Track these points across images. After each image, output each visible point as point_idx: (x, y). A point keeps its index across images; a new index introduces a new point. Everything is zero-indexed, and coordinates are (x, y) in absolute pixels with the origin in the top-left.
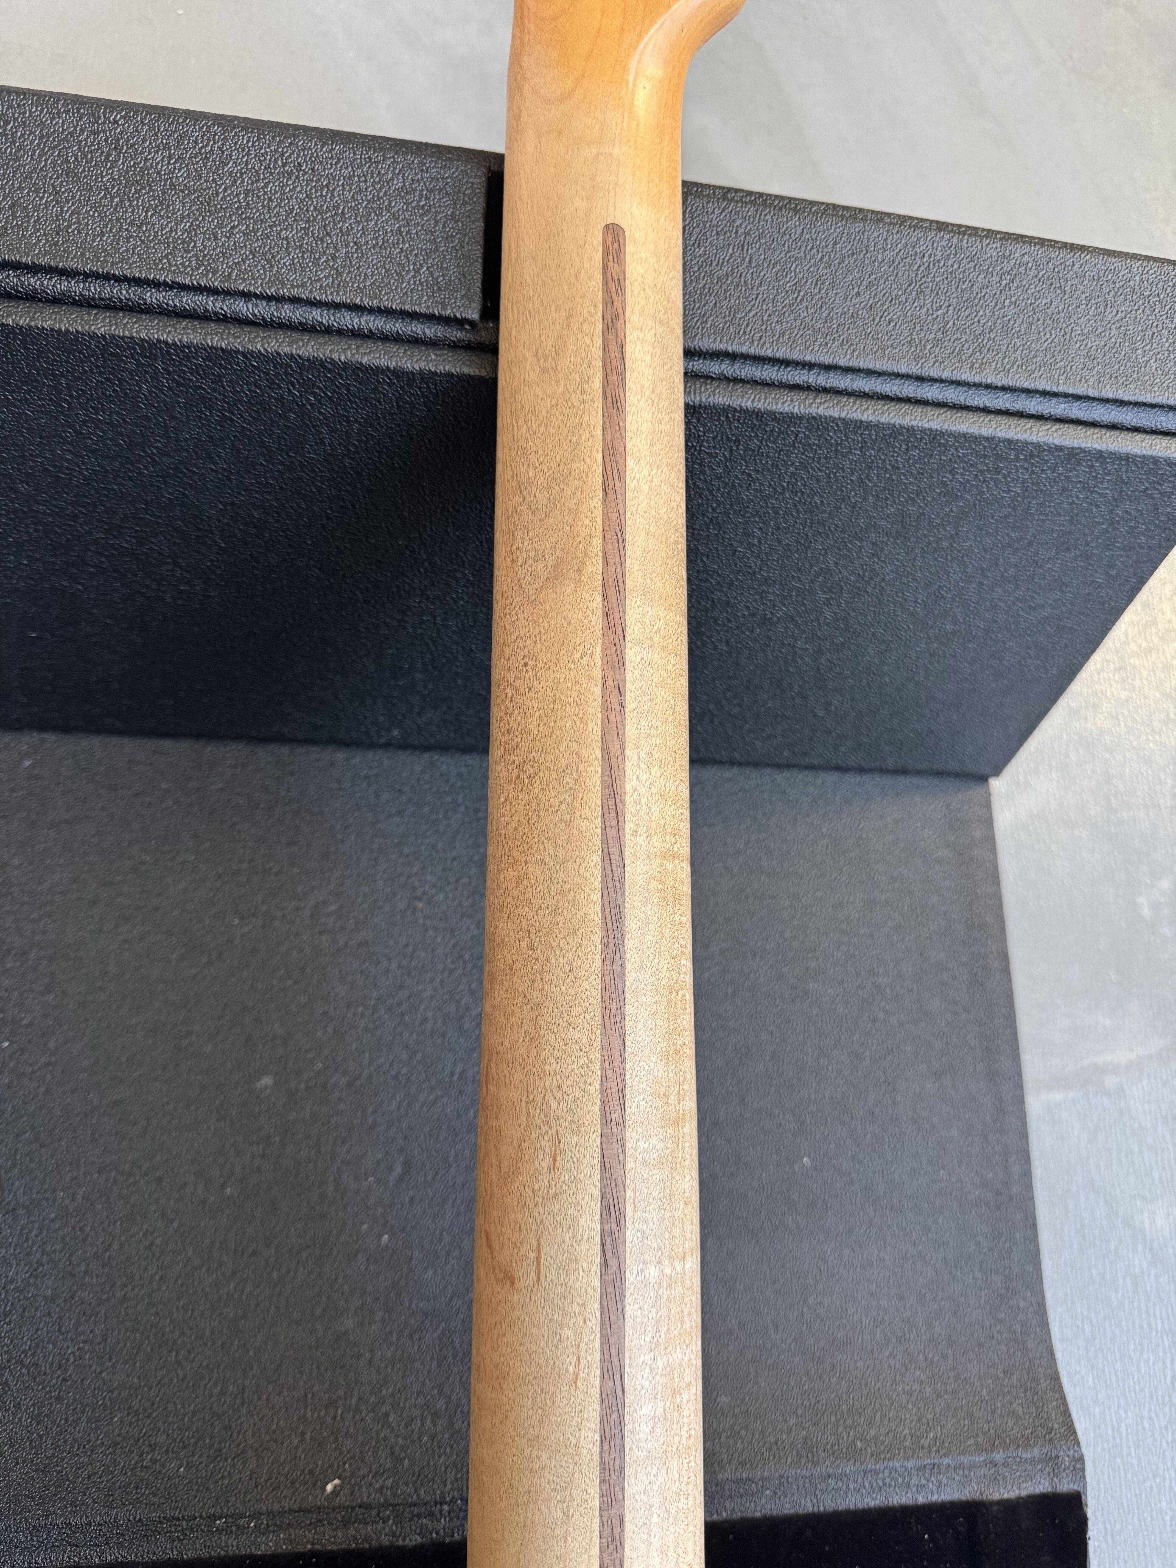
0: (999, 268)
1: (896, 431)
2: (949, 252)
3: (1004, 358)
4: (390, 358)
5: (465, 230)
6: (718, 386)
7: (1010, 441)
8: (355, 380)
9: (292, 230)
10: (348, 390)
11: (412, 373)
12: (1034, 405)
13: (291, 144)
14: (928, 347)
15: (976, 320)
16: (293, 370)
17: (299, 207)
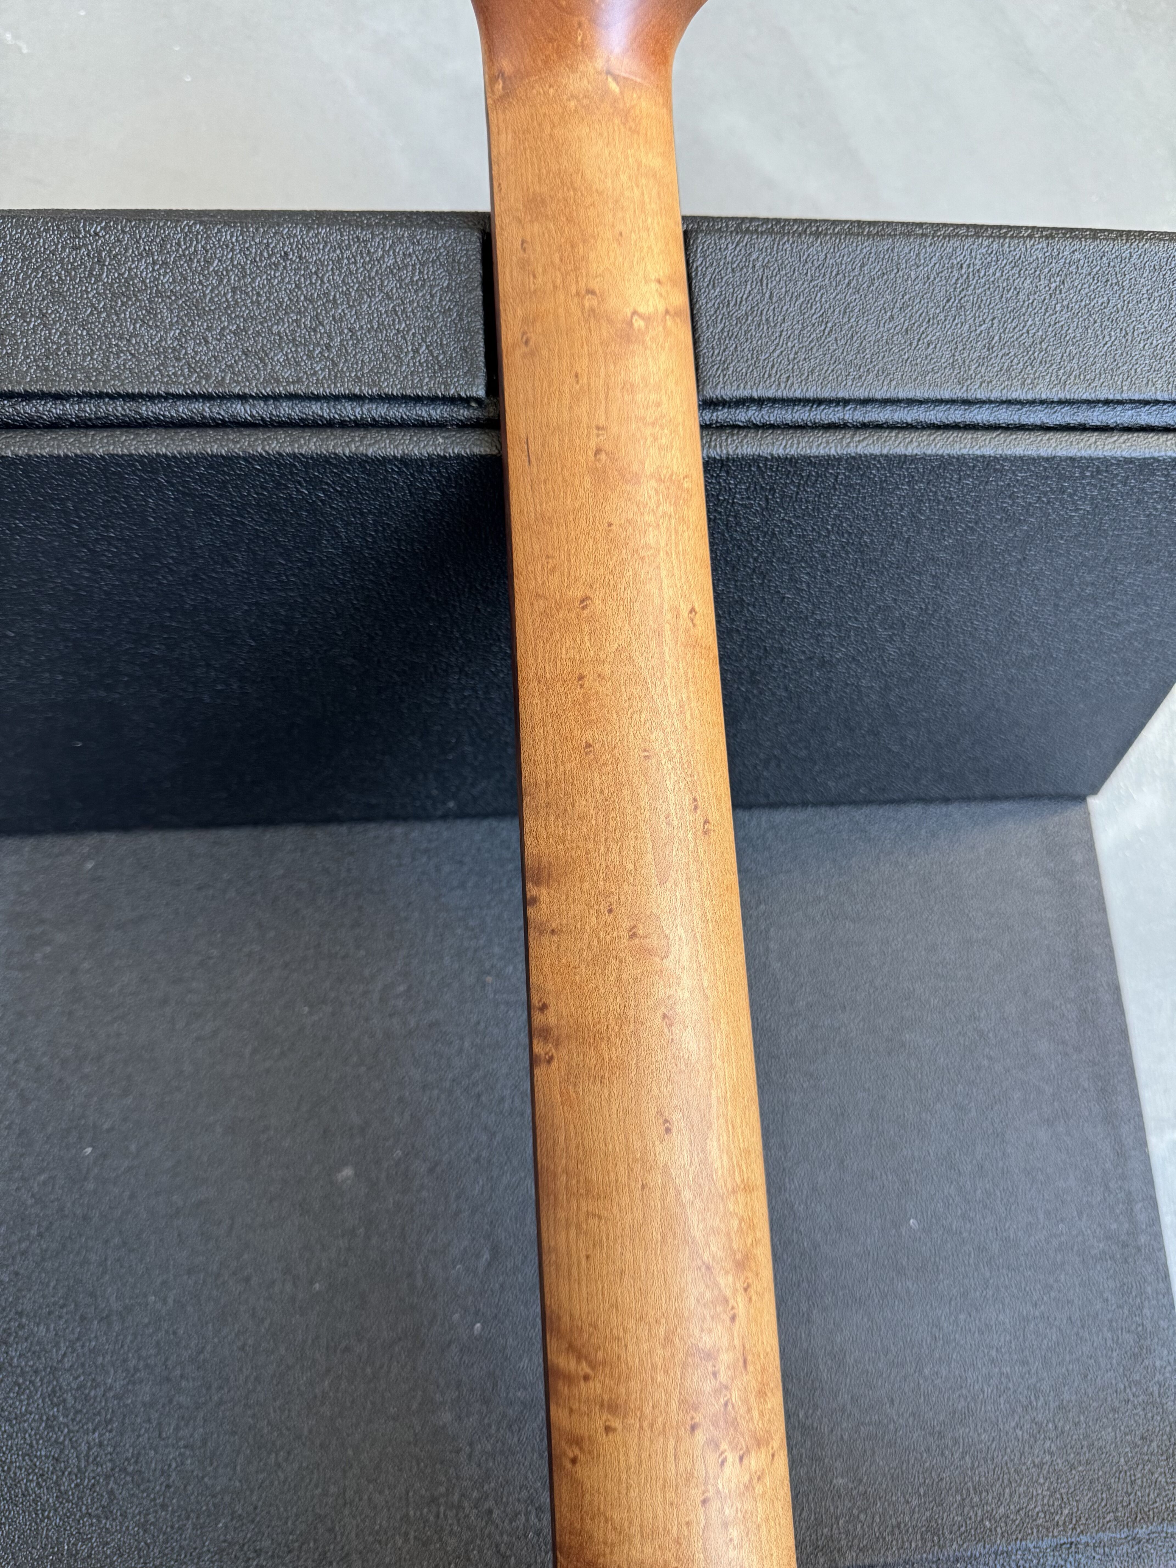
0: (1047, 270)
1: (945, 462)
2: (989, 259)
3: (1059, 369)
4: (396, 447)
5: (463, 301)
6: (746, 436)
7: (1072, 459)
8: (363, 472)
9: (284, 324)
10: (357, 483)
11: (421, 459)
12: (1097, 417)
13: (275, 234)
14: (973, 367)
15: (1025, 330)
16: (297, 469)
17: (290, 299)
